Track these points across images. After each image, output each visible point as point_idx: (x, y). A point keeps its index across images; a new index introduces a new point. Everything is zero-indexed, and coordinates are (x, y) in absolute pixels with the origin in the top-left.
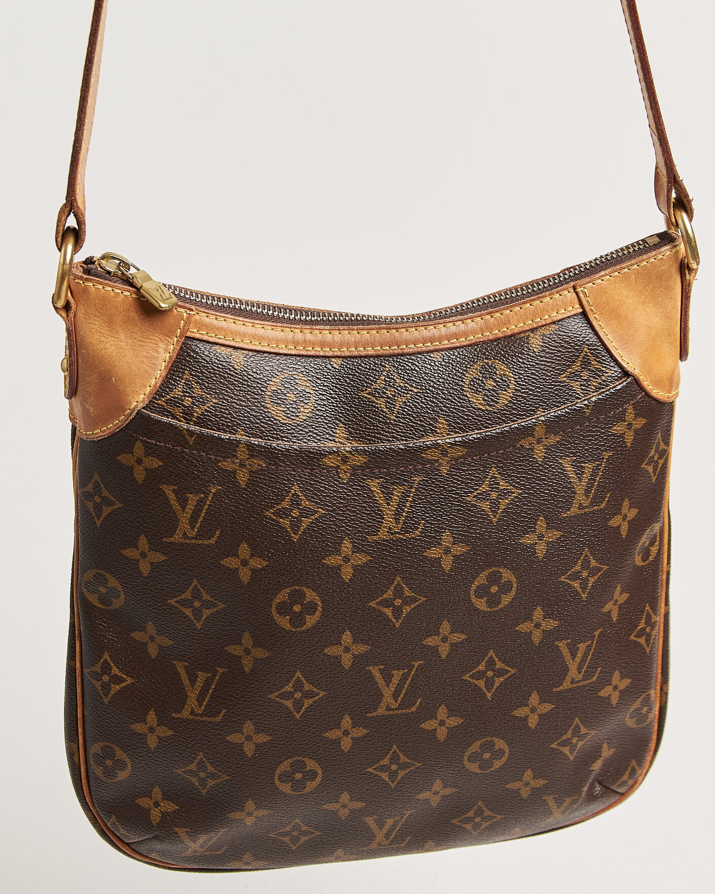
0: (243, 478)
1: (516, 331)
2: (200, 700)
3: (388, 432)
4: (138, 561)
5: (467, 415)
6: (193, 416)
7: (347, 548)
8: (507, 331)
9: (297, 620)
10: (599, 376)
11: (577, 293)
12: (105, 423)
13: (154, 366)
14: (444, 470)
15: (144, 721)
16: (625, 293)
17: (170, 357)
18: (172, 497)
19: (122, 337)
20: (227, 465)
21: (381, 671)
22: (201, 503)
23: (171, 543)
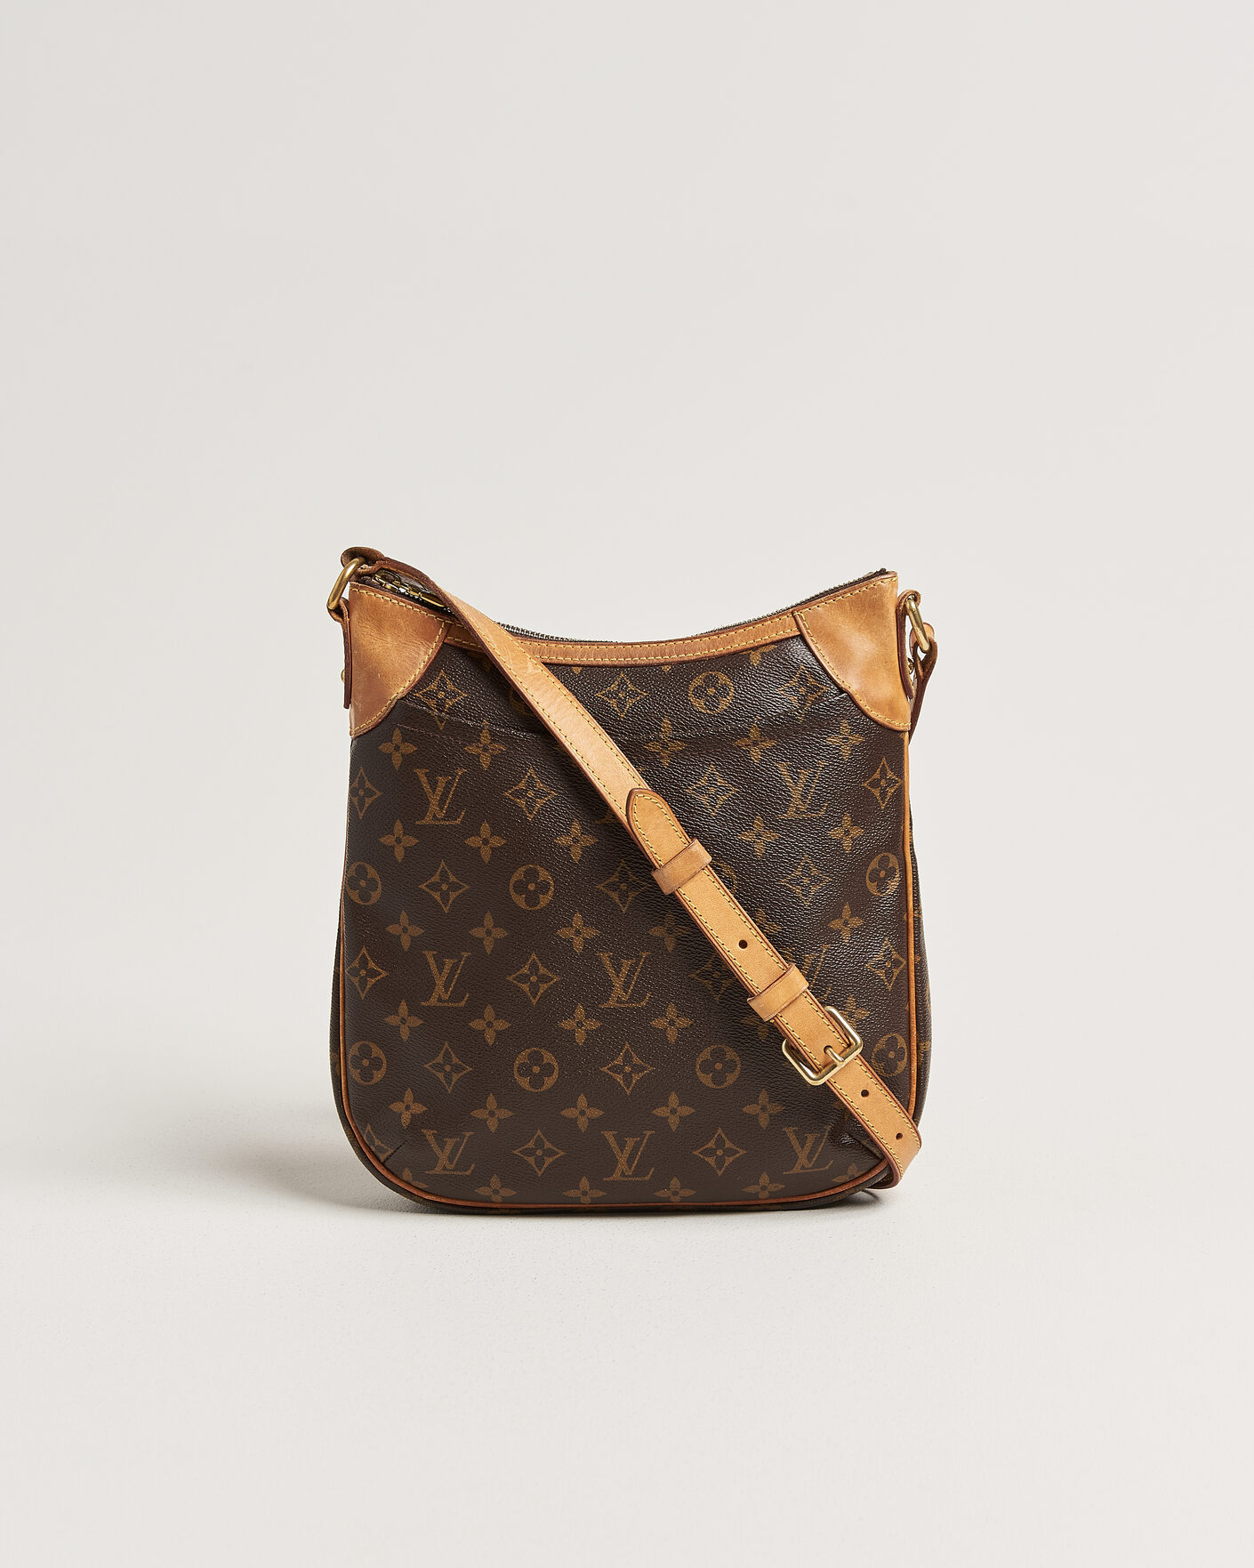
0: (485, 761)
1: (740, 648)
2: (446, 987)
3: (618, 728)
4: (393, 847)
5: (690, 717)
6: (445, 707)
7: (577, 829)
8: (731, 648)
9: (532, 899)
10: (816, 692)
11: (794, 617)
12: (371, 715)
13: (415, 665)
14: (666, 763)
15: (396, 1013)
16: (840, 619)
17: (429, 659)
18: (424, 779)
19: (389, 640)
20: (472, 749)
21: (611, 958)
22: (449, 783)
23: (424, 826)
